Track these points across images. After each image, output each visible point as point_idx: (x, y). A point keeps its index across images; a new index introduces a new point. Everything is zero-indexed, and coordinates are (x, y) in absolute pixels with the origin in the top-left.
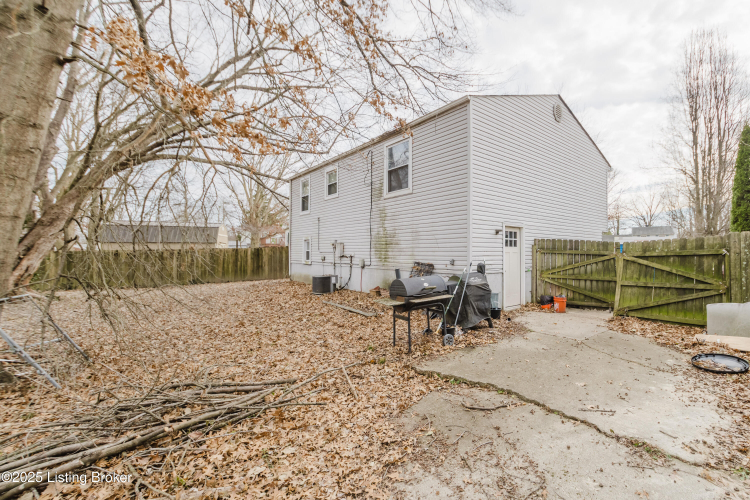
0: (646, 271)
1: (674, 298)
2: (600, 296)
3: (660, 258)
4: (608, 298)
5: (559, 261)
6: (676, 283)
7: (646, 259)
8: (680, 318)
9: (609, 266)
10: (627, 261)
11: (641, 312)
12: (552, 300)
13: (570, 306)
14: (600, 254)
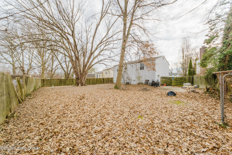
0: (177, 80)
1: (179, 83)
2: (170, 84)
3: (178, 79)
4: (171, 84)
5: (164, 79)
6: (180, 82)
7: (176, 79)
8: (181, 86)
9: (171, 80)
10: (174, 80)
11: (176, 85)
12: (164, 85)
13: (166, 86)
14: (170, 79)
